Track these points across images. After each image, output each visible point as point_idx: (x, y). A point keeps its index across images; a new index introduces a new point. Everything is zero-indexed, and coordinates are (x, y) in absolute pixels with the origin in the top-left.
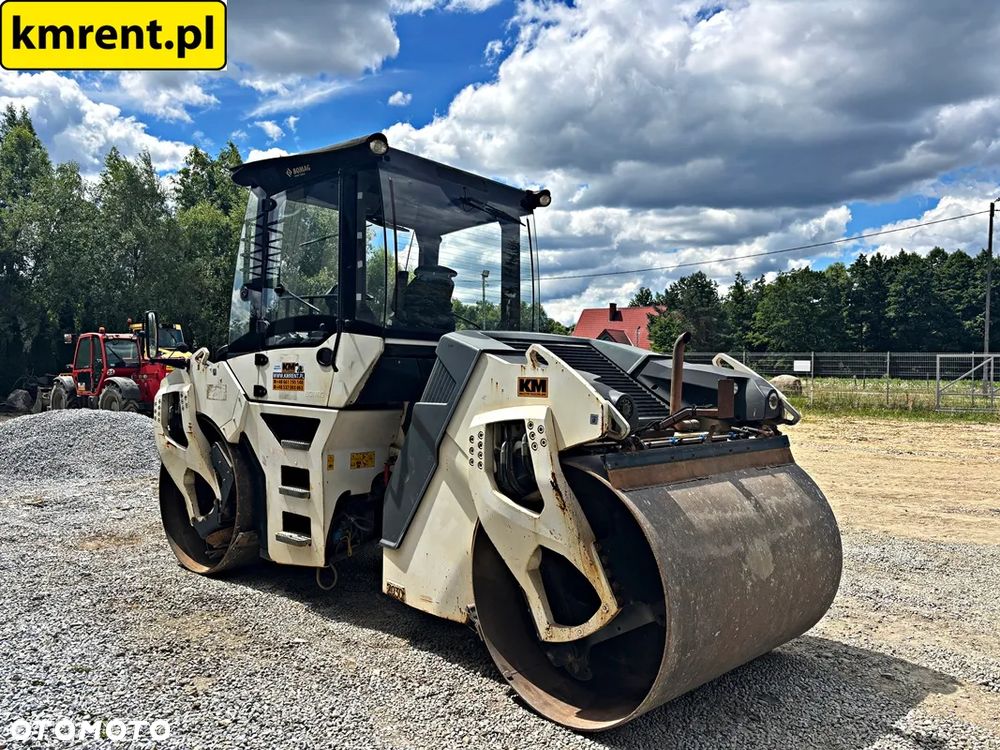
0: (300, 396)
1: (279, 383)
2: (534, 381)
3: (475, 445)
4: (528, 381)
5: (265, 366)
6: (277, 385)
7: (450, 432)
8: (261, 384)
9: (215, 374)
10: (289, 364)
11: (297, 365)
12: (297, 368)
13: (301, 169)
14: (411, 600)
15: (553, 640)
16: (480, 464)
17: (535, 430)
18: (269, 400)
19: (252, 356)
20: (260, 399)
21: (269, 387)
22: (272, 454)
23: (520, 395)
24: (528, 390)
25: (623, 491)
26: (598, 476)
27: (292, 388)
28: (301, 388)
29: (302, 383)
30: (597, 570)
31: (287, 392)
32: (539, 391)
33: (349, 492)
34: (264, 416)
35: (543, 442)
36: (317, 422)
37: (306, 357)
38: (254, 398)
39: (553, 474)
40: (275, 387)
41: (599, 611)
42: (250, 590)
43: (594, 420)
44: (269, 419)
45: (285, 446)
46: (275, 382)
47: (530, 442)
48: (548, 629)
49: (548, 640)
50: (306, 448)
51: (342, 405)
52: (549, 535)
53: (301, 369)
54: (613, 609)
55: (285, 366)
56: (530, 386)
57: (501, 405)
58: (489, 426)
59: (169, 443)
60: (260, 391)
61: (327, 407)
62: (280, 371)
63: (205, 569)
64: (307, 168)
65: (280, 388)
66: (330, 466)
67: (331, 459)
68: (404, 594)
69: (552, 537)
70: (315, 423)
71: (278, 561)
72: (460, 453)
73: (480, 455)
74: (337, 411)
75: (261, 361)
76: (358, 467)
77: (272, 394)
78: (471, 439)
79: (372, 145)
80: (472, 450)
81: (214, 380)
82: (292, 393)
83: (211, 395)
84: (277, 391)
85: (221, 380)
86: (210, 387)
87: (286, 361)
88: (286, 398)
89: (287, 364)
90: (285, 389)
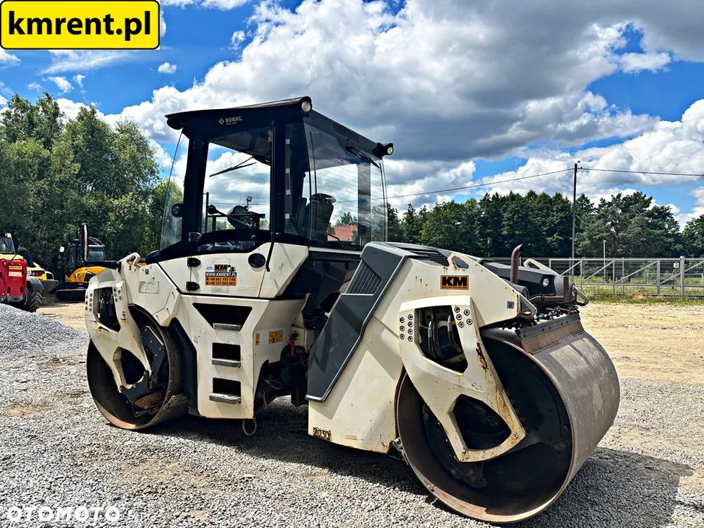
0: (232, 290)
1: (210, 280)
2: (456, 279)
3: (405, 324)
4: (450, 278)
5: (198, 267)
6: (211, 281)
7: (377, 315)
8: (194, 280)
9: (147, 273)
10: (222, 266)
11: (229, 266)
12: (229, 269)
13: (233, 119)
14: (336, 439)
15: (469, 461)
16: (410, 338)
17: (461, 312)
18: (201, 293)
19: (185, 259)
20: (192, 292)
21: (201, 282)
22: (203, 335)
23: (442, 288)
24: (450, 284)
25: (532, 354)
26: (513, 345)
27: (224, 284)
28: (234, 284)
29: (234, 280)
30: (508, 409)
31: (219, 287)
32: (460, 285)
33: (268, 361)
34: (196, 305)
35: (469, 322)
36: (250, 309)
37: (238, 261)
38: (186, 291)
39: (478, 344)
40: (207, 283)
41: (510, 437)
42: (182, 440)
43: (510, 305)
44: (201, 308)
45: (217, 328)
46: (207, 279)
47: (457, 322)
48: (465, 453)
49: (465, 461)
50: (239, 329)
51: (273, 296)
52: (471, 387)
53: (233, 269)
54: (522, 435)
55: (217, 267)
56: (452, 281)
57: (426, 296)
58: (417, 310)
59: (101, 328)
60: (192, 287)
61: (259, 298)
62: (213, 271)
63: (132, 426)
64: (239, 119)
65: (213, 284)
66: (257, 342)
67: (258, 336)
68: (329, 435)
69: (474, 389)
70: (247, 310)
71: (207, 416)
72: (385, 329)
73: (410, 331)
74: (268, 301)
75: (194, 264)
76: (273, 342)
77: (204, 288)
78: (402, 320)
79: (303, 105)
80: (402, 328)
81: (147, 278)
82: (224, 287)
83: (143, 290)
84: (210, 287)
85: (154, 278)
86: (142, 284)
87: (218, 263)
88: (218, 290)
89: (219, 266)
90: (218, 284)
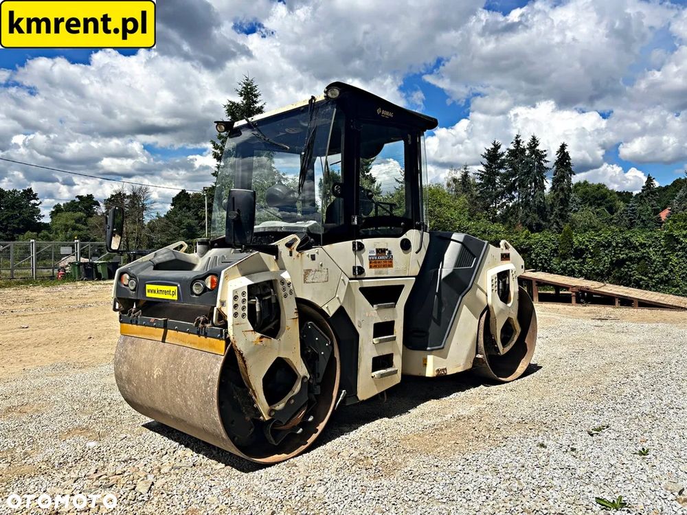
0: (389, 272)
1: (374, 263)
2: (506, 254)
3: (493, 283)
4: (503, 255)
5: (362, 251)
6: (373, 265)
8: (359, 264)
9: (313, 259)
10: (381, 249)
11: (387, 250)
12: (387, 252)
14: (449, 371)
15: (505, 353)
16: (496, 290)
17: (513, 273)
18: (366, 276)
19: (350, 243)
20: (358, 277)
21: (366, 266)
22: (365, 316)
23: (502, 260)
27: (384, 266)
28: (391, 266)
29: (391, 262)
31: (380, 269)
32: (507, 258)
34: (363, 290)
35: (516, 277)
36: (403, 287)
37: (393, 244)
38: (353, 276)
40: (371, 267)
43: (522, 267)
44: (366, 291)
46: (370, 263)
48: (503, 349)
49: (503, 354)
50: (394, 306)
51: (417, 274)
53: (390, 252)
54: (520, 331)
55: (378, 251)
57: (495, 265)
58: (498, 274)
59: (262, 337)
60: (359, 272)
61: (408, 276)
62: (375, 254)
64: (391, 115)
65: (375, 267)
68: (446, 371)
70: (401, 288)
73: (496, 287)
74: (414, 278)
75: (358, 248)
77: (369, 272)
81: (312, 265)
82: (384, 270)
83: (309, 279)
84: (373, 270)
85: (321, 265)
86: (307, 272)
87: (378, 247)
88: (380, 273)
89: (380, 249)
90: (379, 267)
